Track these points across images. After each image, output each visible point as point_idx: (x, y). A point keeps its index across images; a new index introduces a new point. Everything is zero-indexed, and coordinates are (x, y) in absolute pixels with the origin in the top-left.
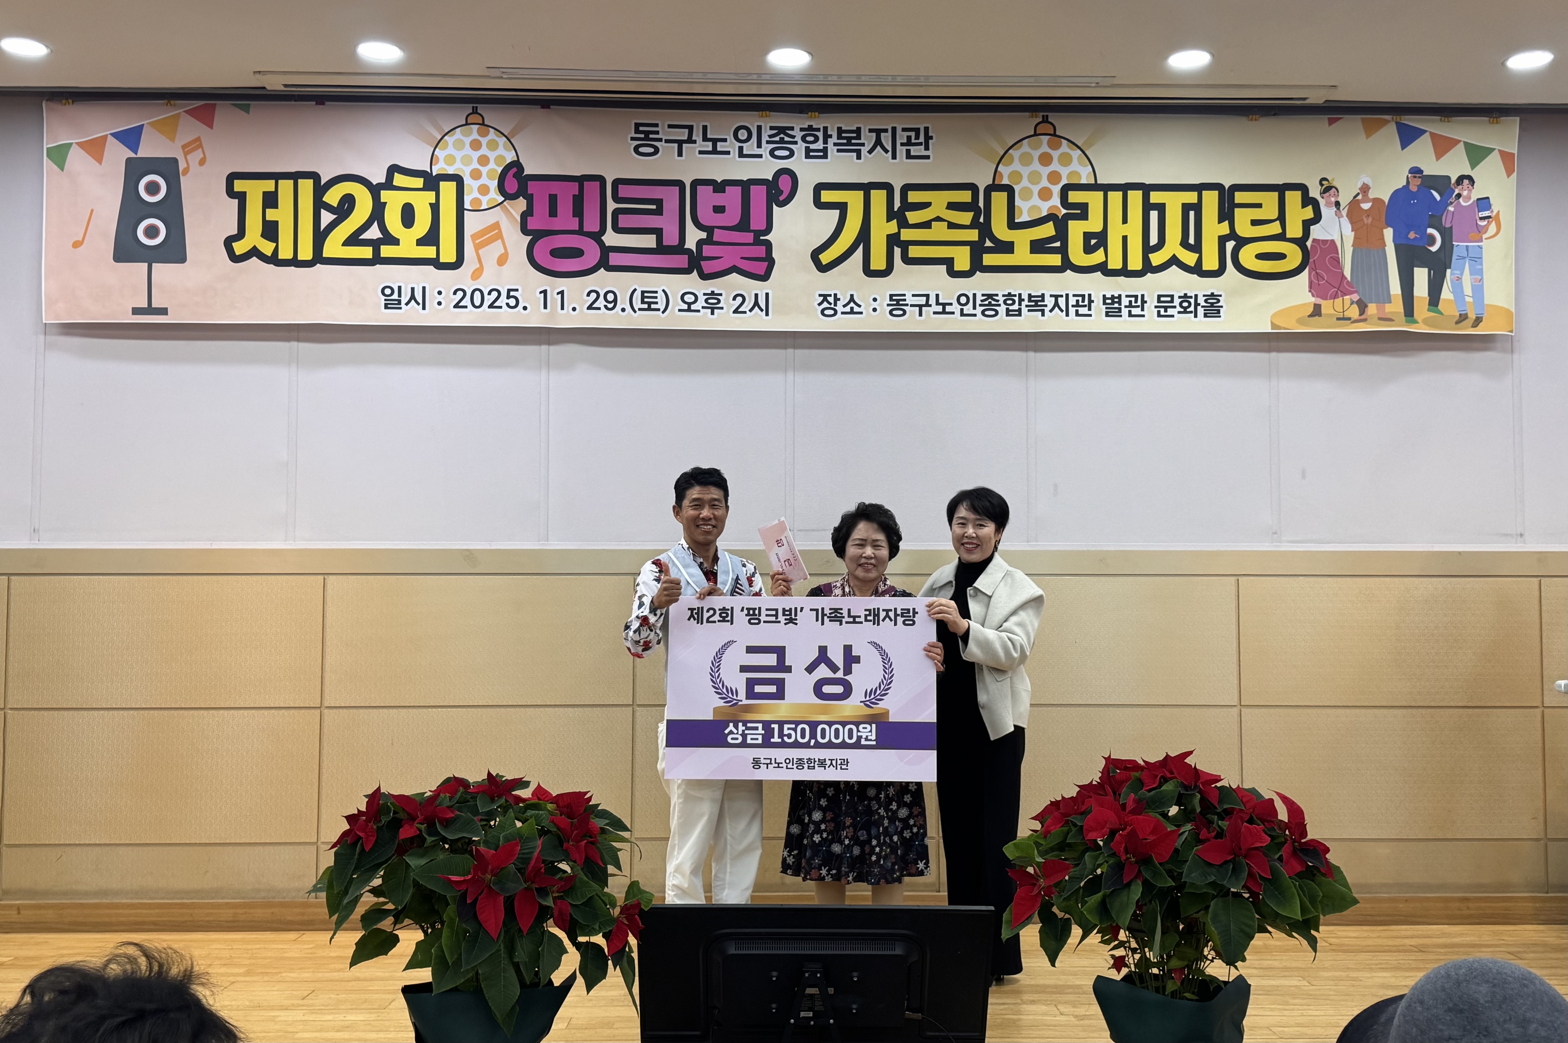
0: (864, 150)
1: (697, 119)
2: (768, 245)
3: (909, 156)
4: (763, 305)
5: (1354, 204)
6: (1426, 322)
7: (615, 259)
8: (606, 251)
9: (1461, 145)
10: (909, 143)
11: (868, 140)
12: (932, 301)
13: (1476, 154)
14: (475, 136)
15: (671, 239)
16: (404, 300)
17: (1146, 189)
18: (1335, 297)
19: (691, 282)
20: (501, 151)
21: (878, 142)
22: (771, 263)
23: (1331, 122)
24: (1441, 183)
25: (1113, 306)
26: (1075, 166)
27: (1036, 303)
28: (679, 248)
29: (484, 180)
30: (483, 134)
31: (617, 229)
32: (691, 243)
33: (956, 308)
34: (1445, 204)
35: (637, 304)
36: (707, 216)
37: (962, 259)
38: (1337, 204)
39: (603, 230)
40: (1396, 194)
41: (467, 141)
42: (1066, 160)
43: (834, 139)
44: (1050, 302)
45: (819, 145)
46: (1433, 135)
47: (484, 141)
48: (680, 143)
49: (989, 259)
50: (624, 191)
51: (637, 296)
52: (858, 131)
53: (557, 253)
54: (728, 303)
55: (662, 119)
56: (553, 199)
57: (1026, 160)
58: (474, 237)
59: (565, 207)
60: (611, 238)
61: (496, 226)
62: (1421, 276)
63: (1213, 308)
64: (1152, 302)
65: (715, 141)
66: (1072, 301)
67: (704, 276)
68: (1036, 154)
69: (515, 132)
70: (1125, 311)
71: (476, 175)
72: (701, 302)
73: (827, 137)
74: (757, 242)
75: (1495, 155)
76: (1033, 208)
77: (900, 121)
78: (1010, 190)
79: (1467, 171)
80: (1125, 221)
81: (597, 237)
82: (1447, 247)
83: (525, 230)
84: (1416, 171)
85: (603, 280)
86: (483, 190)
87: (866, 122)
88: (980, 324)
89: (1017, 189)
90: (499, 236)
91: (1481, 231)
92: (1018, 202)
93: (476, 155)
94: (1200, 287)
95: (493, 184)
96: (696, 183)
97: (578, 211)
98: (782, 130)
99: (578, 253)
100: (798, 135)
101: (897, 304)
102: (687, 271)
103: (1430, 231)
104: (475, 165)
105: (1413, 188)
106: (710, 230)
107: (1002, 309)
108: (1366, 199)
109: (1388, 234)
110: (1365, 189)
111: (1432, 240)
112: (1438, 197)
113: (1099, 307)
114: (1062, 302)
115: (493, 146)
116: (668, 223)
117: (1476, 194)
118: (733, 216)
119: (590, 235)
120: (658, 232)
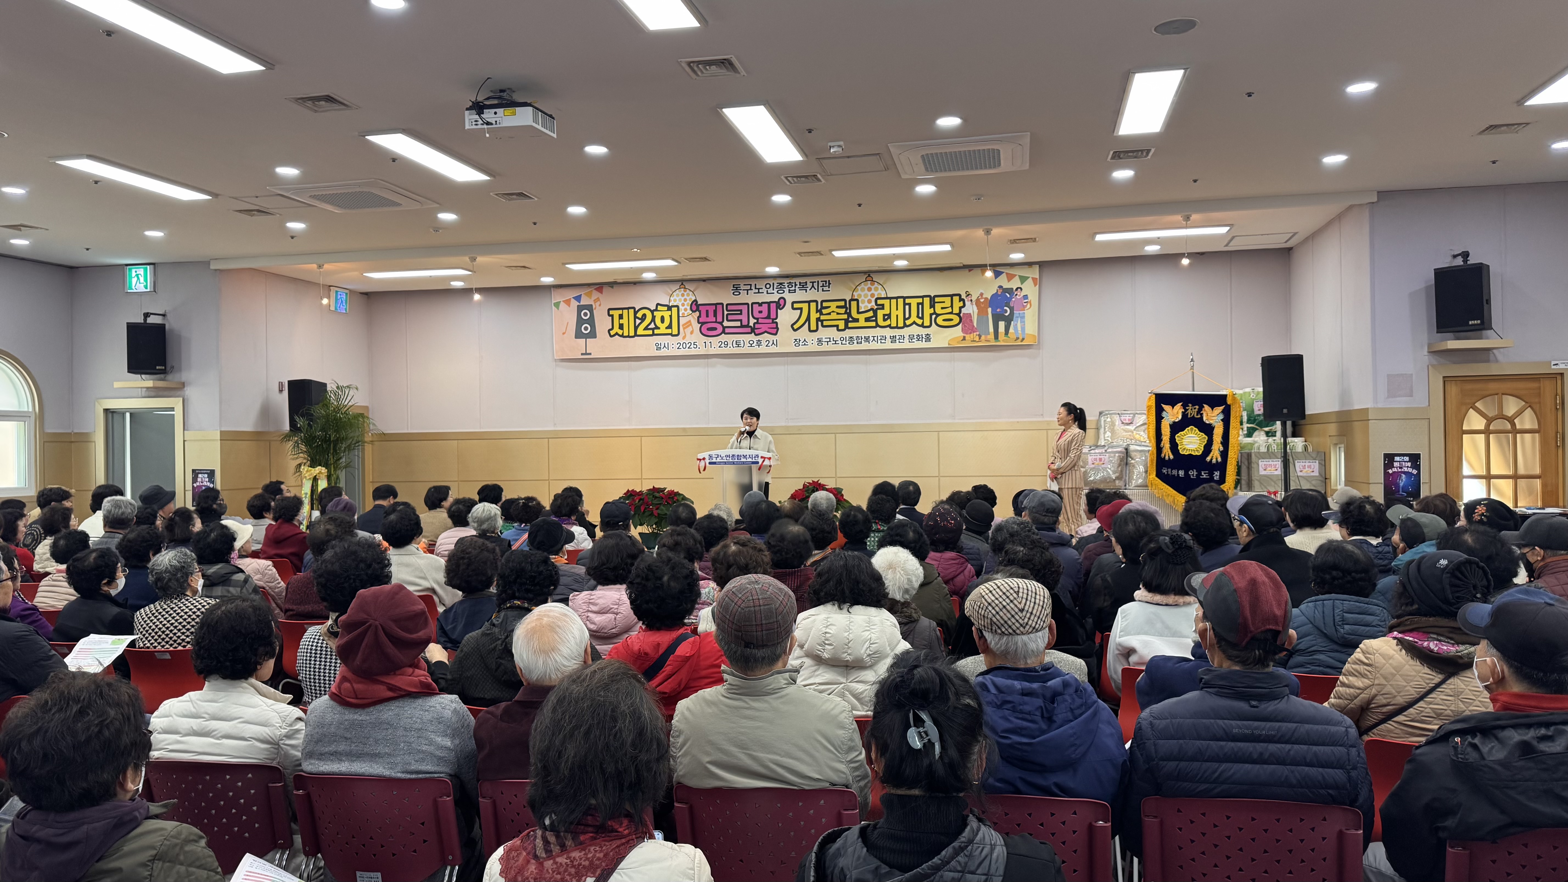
0: (808, 289)
1: (753, 282)
2: (777, 323)
3: (823, 291)
4: (775, 343)
5: (978, 300)
6: (1003, 341)
7: (727, 330)
8: (724, 328)
9: (1017, 277)
10: (823, 286)
11: (809, 285)
12: (832, 340)
13: (1023, 279)
14: (683, 292)
15: (745, 323)
16: (662, 347)
17: (904, 298)
18: (971, 333)
19: (752, 337)
20: (691, 296)
21: (813, 286)
22: (778, 329)
23: (970, 271)
24: (1010, 291)
25: (893, 339)
26: (880, 291)
27: (867, 339)
28: (748, 326)
29: (686, 306)
30: (685, 291)
31: (728, 320)
32: (751, 324)
33: (840, 342)
34: (1011, 298)
35: (735, 345)
36: (756, 315)
37: (842, 325)
38: (971, 300)
39: (723, 321)
40: (993, 295)
41: (680, 294)
42: (876, 289)
43: (798, 286)
44: (871, 339)
45: (793, 288)
46: (1007, 273)
47: (685, 293)
48: (748, 290)
49: (850, 325)
50: (730, 308)
51: (734, 342)
52: (806, 282)
53: (709, 329)
54: (764, 343)
55: (742, 283)
56: (707, 311)
57: (863, 290)
58: (683, 325)
59: (711, 313)
60: (726, 323)
61: (690, 321)
62: (1002, 325)
63: (928, 338)
64: (907, 338)
65: (759, 289)
66: (879, 338)
67: (756, 335)
68: (866, 288)
69: (695, 290)
70: (897, 341)
71: (683, 304)
72: (755, 343)
73: (796, 285)
74: (773, 322)
75: (1030, 279)
76: (867, 306)
77: (820, 279)
78: (857, 300)
79: (1020, 286)
80: (897, 309)
81: (721, 323)
82: (1012, 313)
83: (699, 322)
84: (1000, 287)
85: (723, 338)
86: (686, 310)
87: (808, 280)
88: (848, 347)
89: (860, 300)
90: (691, 325)
91: (1024, 307)
92: (860, 304)
93: (683, 298)
94: (923, 332)
95: (689, 308)
96: (753, 304)
97: (715, 315)
98: (781, 284)
99: (715, 329)
100: (786, 285)
101: (820, 341)
102: (750, 333)
103: (1005, 308)
104: (683, 302)
105: (999, 293)
106: (757, 319)
107: (855, 342)
108: (982, 298)
109: (990, 310)
110: (982, 294)
111: (1006, 311)
112: (1008, 296)
113: (888, 340)
114: (876, 338)
115: (688, 295)
116: (744, 317)
117: (1023, 293)
118: (765, 314)
119: (719, 323)
120: (741, 321)
